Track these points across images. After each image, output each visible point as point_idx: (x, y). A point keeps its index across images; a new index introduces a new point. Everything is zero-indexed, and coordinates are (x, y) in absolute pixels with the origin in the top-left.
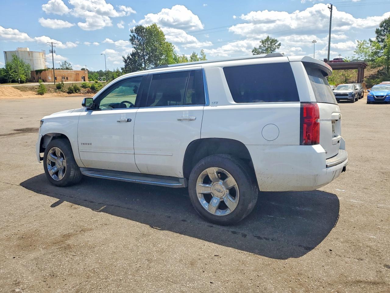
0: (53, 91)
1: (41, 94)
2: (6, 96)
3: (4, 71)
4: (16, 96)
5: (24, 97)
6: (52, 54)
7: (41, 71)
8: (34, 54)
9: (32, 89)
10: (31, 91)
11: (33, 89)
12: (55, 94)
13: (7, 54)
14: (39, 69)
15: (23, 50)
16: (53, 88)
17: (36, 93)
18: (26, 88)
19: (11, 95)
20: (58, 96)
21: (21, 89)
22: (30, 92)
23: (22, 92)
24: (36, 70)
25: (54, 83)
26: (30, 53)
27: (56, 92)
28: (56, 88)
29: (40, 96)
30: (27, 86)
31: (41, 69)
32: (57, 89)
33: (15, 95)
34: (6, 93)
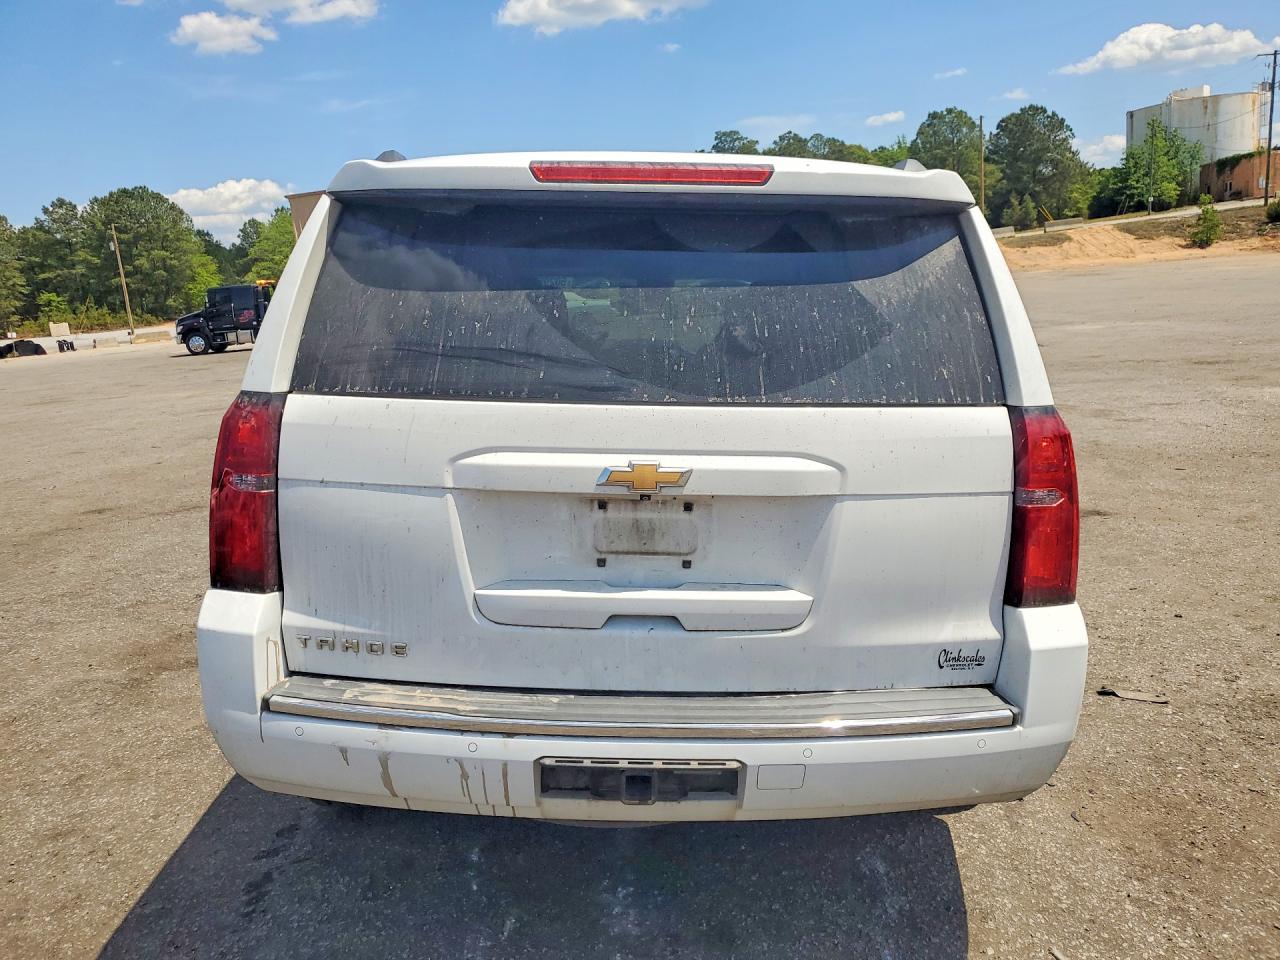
0: (1250, 232)
1: (1203, 244)
2: (1087, 259)
3: (1116, 176)
4: (1117, 255)
5: (1141, 257)
6: (1269, 94)
7: (1235, 161)
8: (1224, 105)
9: (1174, 229)
10: (1171, 235)
11: (1179, 227)
12: (1256, 242)
13: (1134, 119)
14: (1230, 154)
15: (1188, 96)
16: (1253, 221)
17: (1184, 243)
18: (1156, 225)
19: (1103, 254)
20: (1266, 248)
21: (1140, 232)
22: (1167, 239)
23: (1141, 241)
24: (1219, 160)
25: (1262, 202)
26: (1211, 104)
27: (1260, 233)
28: (1267, 221)
29: (1197, 252)
30: (1164, 220)
31: (1237, 153)
32: (1267, 223)
33: (1114, 252)
34: (1091, 249)
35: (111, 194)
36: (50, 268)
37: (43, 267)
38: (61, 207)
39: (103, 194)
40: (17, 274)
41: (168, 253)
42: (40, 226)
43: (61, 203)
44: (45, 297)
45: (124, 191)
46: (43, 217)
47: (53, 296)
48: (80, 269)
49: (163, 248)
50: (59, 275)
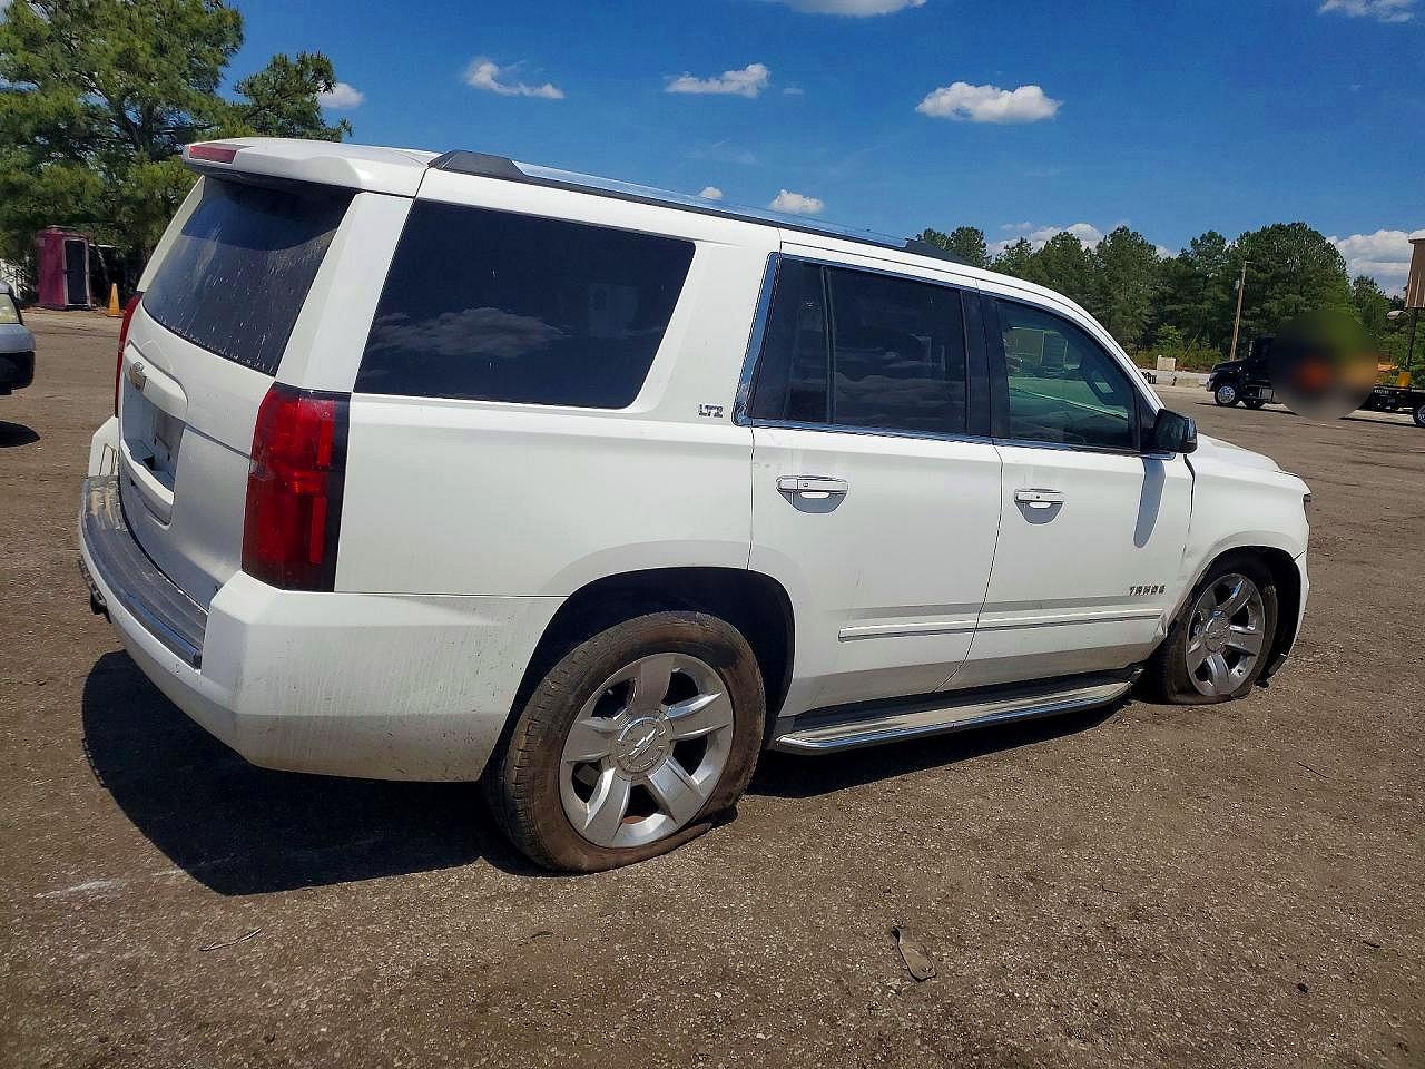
35: (1264, 230)
36: (1181, 301)
37: (1173, 299)
38: (1209, 240)
39: (1255, 229)
40: (1147, 303)
41: (1304, 299)
42: (1184, 258)
43: (1212, 234)
44: (1166, 328)
45: (1279, 228)
46: (1189, 249)
47: (1171, 329)
48: (1207, 306)
49: (1301, 294)
50: (1186, 310)
